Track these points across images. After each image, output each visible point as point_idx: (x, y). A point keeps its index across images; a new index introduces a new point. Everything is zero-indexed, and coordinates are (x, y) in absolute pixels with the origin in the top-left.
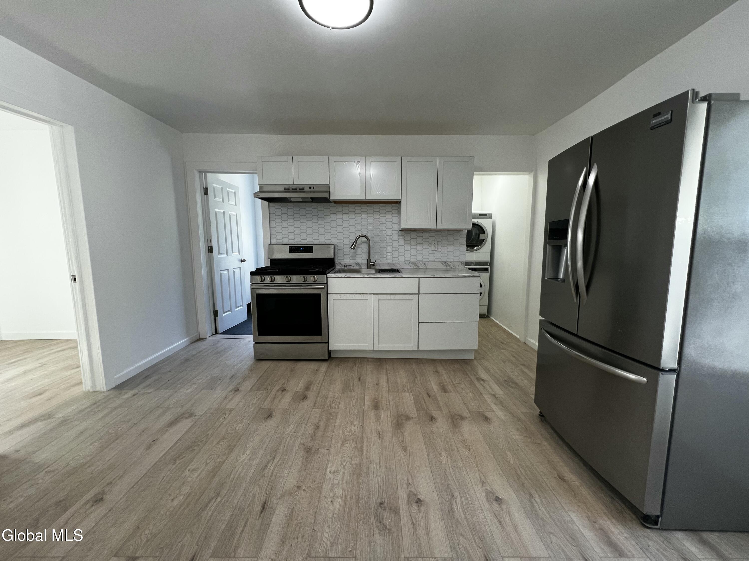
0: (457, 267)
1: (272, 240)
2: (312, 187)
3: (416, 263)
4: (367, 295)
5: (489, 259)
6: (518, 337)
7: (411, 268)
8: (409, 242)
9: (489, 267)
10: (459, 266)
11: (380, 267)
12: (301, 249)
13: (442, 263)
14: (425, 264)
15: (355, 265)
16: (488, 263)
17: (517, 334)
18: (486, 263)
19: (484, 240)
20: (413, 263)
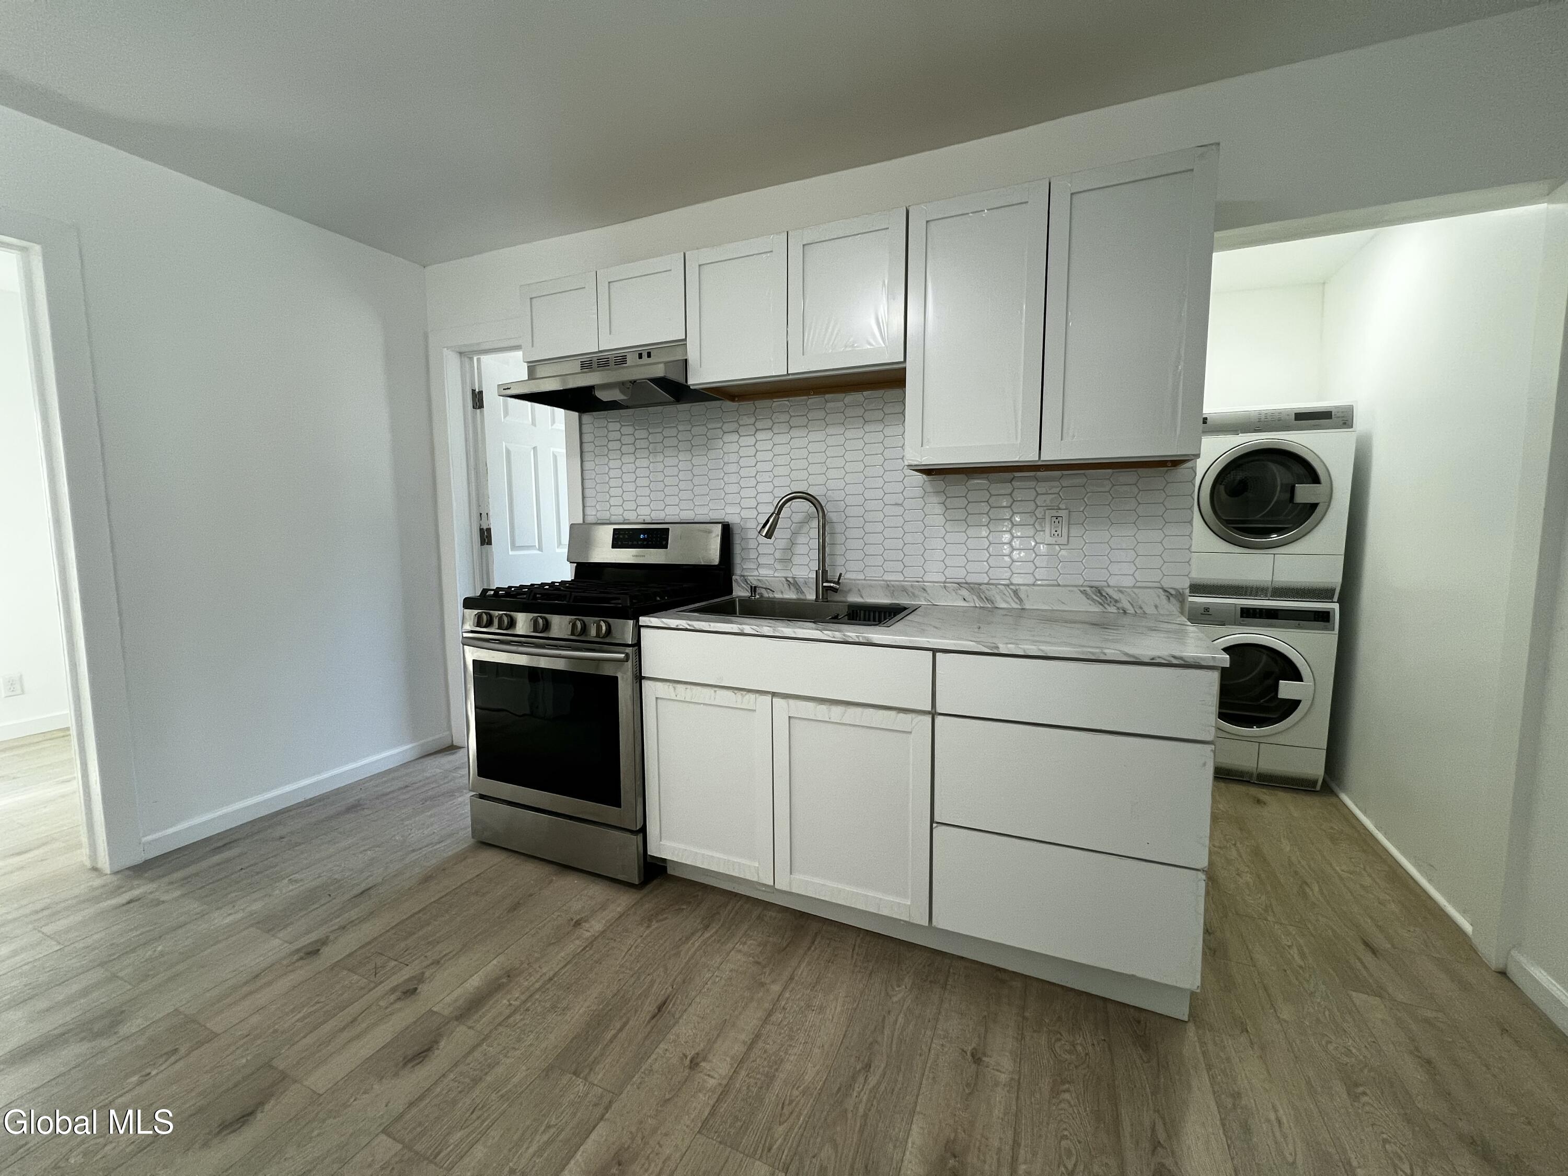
0: (1150, 610)
1: (589, 511)
2: (645, 355)
3: (983, 587)
4: (752, 696)
5: (1339, 579)
6: (1468, 927)
7: (965, 604)
8: (962, 514)
9: (1336, 606)
10: (1156, 607)
11: (862, 597)
12: (642, 536)
13: (1084, 593)
14: (1015, 592)
15: (786, 586)
16: (1333, 590)
17: (1464, 912)
18: (1324, 594)
19: (1314, 506)
20: (975, 588)
